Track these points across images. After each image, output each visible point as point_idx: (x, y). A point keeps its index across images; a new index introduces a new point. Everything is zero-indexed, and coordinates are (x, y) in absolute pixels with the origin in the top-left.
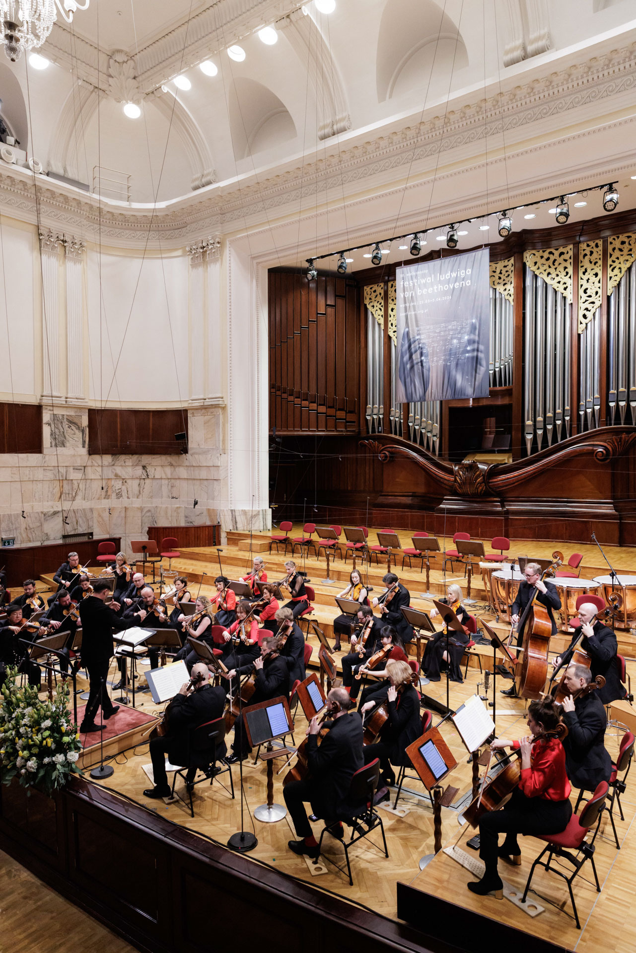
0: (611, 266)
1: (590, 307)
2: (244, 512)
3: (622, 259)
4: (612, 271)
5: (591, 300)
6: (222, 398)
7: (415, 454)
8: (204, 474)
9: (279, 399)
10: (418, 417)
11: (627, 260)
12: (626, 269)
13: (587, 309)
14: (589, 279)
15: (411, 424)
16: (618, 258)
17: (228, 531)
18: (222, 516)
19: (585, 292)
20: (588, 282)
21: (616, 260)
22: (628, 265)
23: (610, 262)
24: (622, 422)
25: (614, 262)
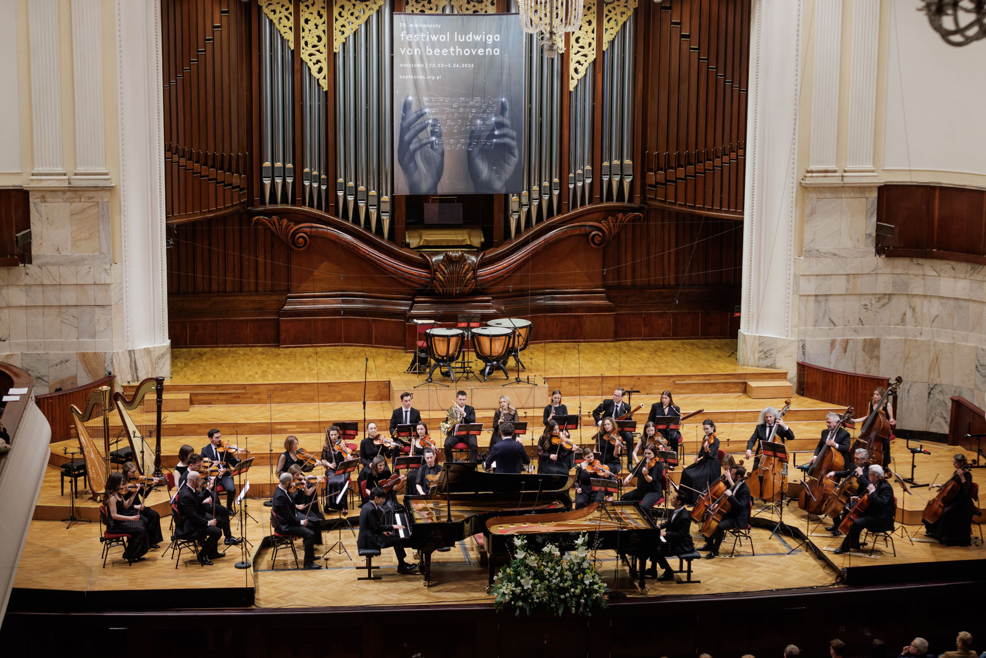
0: (607, 16)
1: (582, 60)
2: (148, 351)
3: (618, 10)
4: (608, 22)
5: (583, 52)
6: (107, 174)
7: (348, 238)
8: (69, 297)
9: (175, 166)
10: (351, 184)
11: (624, 13)
12: (622, 23)
13: (578, 62)
14: (581, 26)
15: (340, 193)
16: (614, 9)
17: (126, 384)
18: (114, 361)
19: (577, 40)
20: (580, 29)
21: (612, 10)
22: (625, 18)
23: (605, 12)
24: (615, 198)
25: (610, 11)
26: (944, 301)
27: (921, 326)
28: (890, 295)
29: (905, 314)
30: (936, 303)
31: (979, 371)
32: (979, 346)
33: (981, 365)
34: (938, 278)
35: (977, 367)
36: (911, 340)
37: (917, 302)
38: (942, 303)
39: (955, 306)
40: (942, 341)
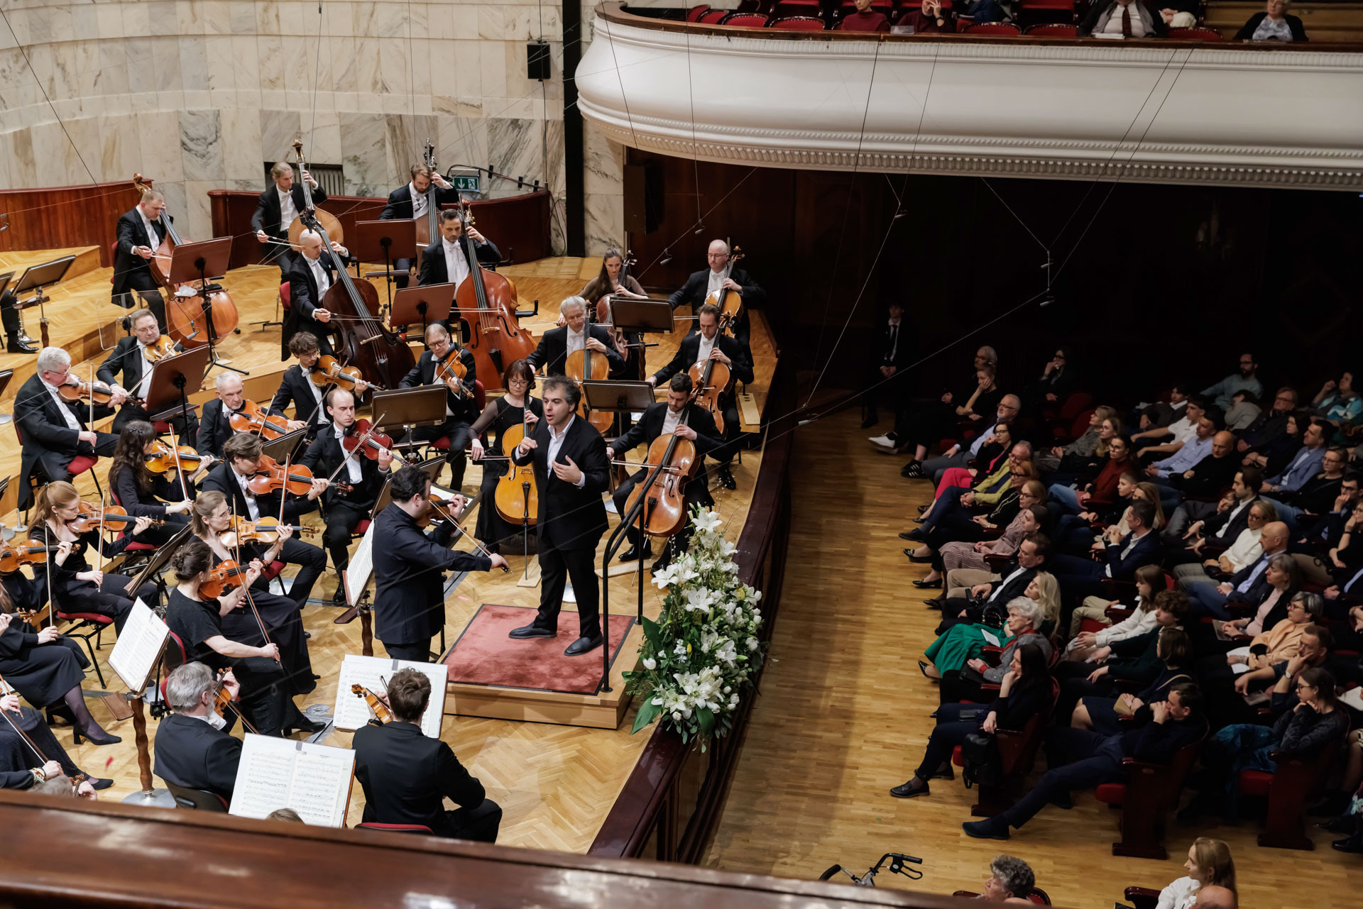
26: (107, 46)
27: (78, 96)
28: (29, 47)
29: (52, 79)
30: (94, 49)
31: (190, 150)
32: (182, 109)
33: (192, 140)
34: (92, 7)
35: (183, 144)
36: (69, 122)
37: (66, 54)
38: (104, 50)
39: (126, 53)
40: (113, 114)
